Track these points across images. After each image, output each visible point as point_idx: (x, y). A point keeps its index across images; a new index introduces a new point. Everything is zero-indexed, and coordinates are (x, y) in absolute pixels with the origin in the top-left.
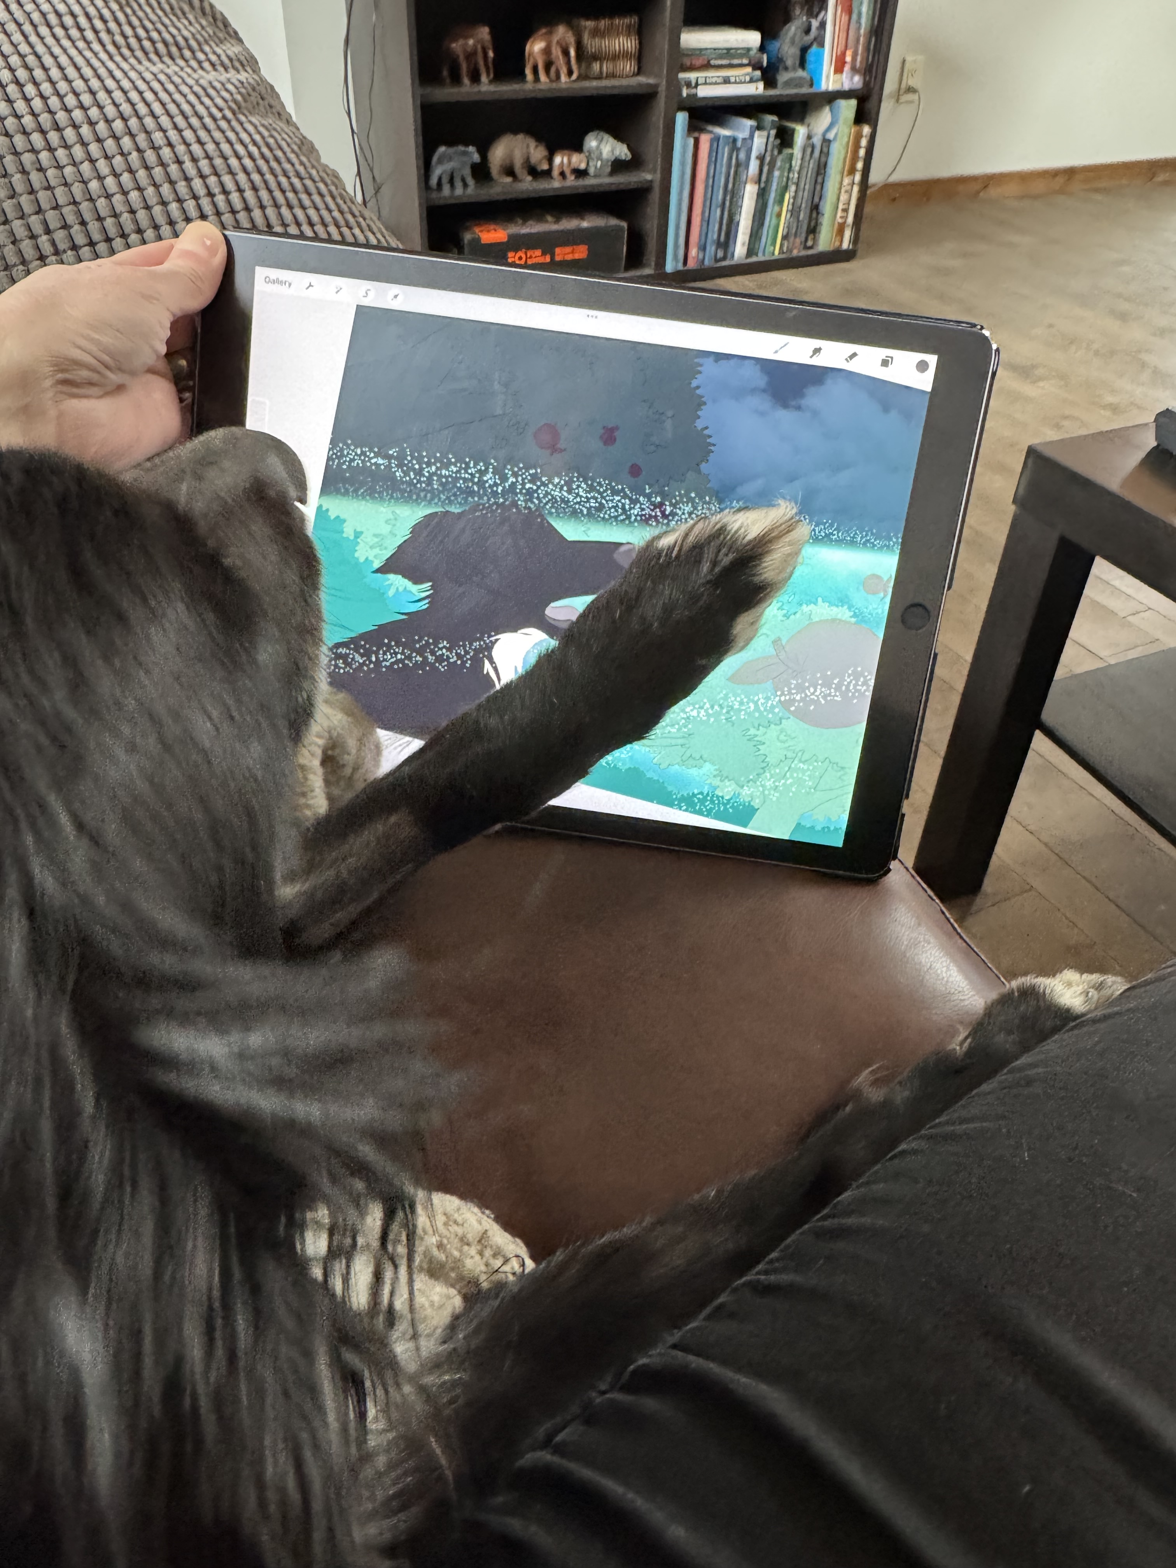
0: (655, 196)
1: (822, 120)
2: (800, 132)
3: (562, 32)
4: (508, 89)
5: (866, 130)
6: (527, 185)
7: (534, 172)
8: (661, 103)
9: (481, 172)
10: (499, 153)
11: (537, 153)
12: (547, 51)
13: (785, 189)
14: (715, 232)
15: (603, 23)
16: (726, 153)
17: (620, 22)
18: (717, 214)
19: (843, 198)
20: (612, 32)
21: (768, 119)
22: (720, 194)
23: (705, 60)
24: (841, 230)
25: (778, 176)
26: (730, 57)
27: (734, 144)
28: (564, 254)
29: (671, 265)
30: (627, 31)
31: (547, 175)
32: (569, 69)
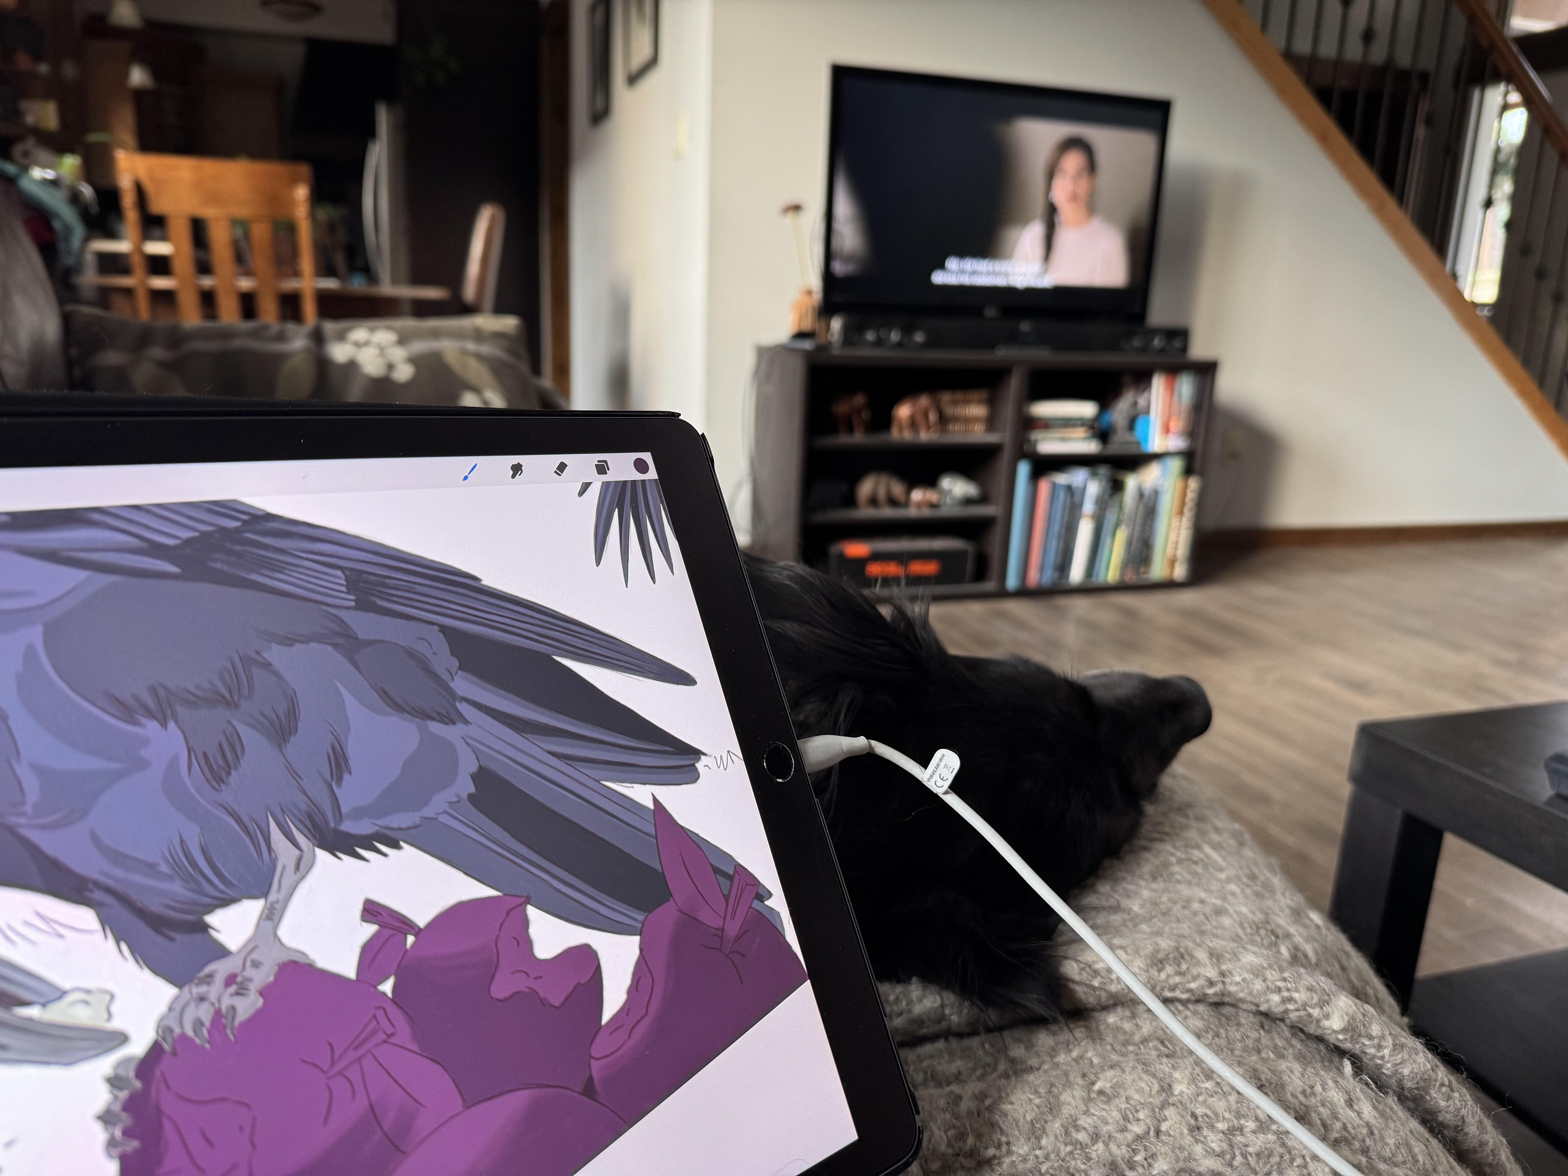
0: (999, 528)
1: (1152, 473)
2: (1131, 482)
3: (924, 401)
5: (1195, 480)
6: (887, 513)
7: (894, 502)
9: (850, 501)
10: (866, 487)
11: (898, 489)
12: (912, 417)
13: (1117, 525)
14: (1052, 557)
15: (959, 396)
16: (1062, 495)
17: (975, 395)
18: (1053, 543)
19: (1173, 536)
20: (967, 402)
21: (1103, 470)
22: (1056, 528)
23: (1046, 424)
24: (1172, 562)
25: (1111, 517)
26: (1068, 423)
27: (1069, 489)
28: (919, 568)
29: (1012, 582)
30: (979, 402)
31: (906, 504)
32: (929, 428)
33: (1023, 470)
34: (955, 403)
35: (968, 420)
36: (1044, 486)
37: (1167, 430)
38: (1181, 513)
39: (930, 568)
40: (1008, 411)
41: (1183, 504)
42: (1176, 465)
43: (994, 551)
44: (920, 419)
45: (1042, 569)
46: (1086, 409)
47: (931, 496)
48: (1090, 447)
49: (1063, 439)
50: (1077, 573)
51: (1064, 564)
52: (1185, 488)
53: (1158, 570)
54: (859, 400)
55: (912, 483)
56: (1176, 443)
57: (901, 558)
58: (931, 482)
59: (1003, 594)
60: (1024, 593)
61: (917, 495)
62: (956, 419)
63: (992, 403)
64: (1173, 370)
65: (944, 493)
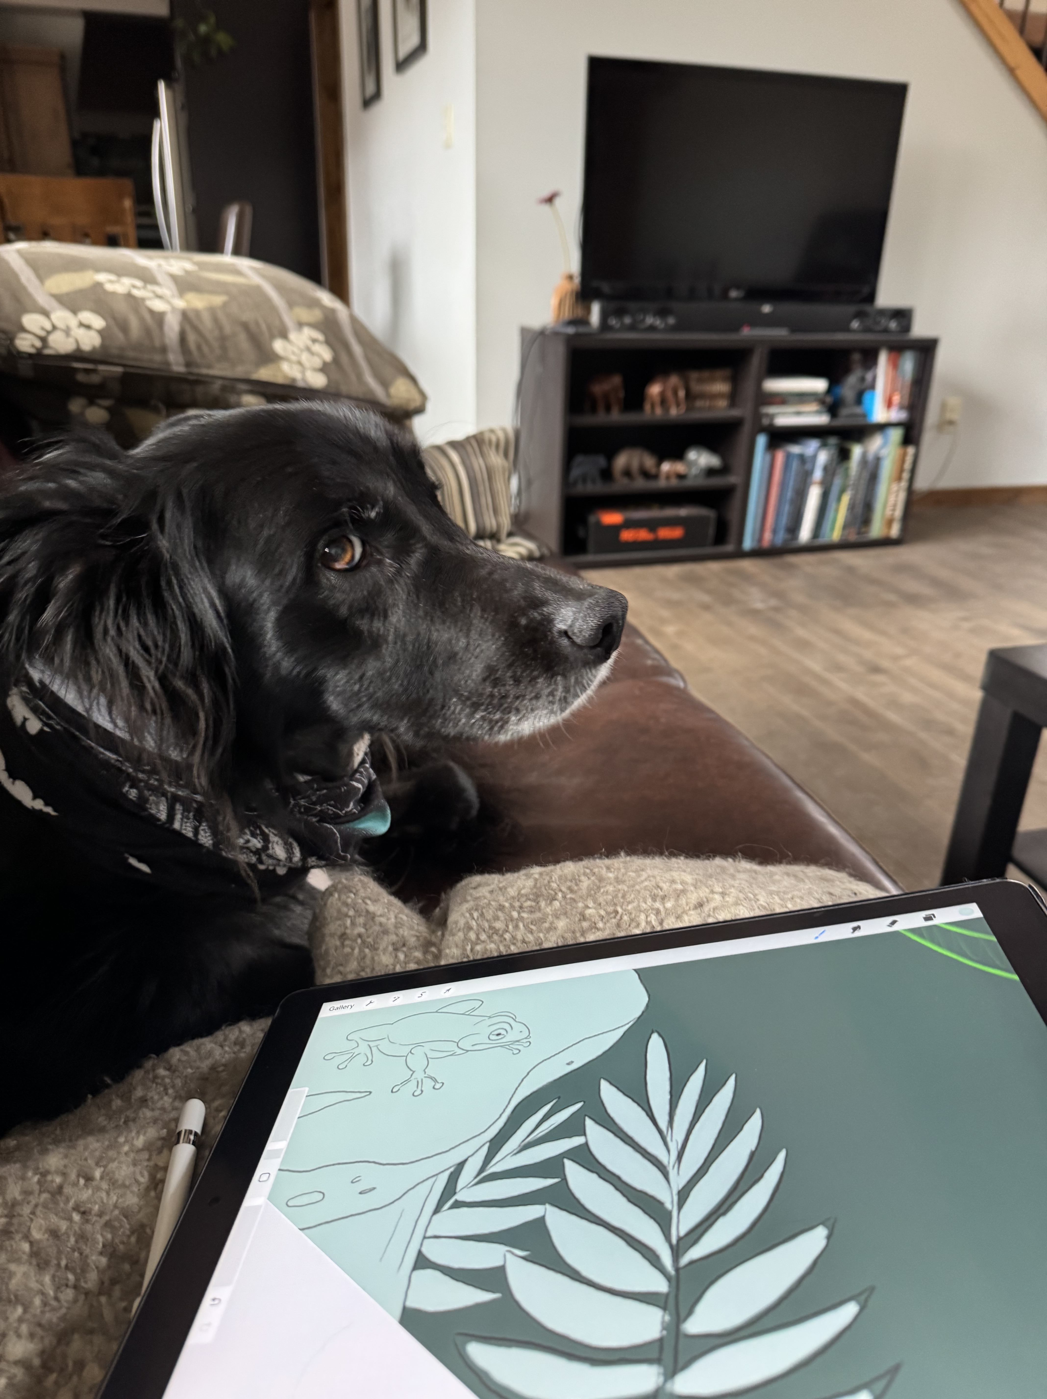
0: (738, 495)
1: (876, 444)
2: (857, 451)
3: (674, 380)
4: (631, 418)
5: (911, 450)
6: (640, 484)
7: (646, 474)
8: (746, 429)
9: (607, 474)
10: (621, 461)
11: (649, 462)
12: (663, 395)
13: (842, 491)
14: (784, 521)
15: (706, 374)
16: (795, 465)
17: (719, 373)
18: (787, 508)
19: (892, 499)
20: (712, 380)
21: (833, 441)
22: (789, 494)
23: (782, 399)
24: (890, 522)
25: (837, 482)
26: (802, 397)
27: (802, 458)
28: (665, 533)
29: (748, 544)
30: (724, 379)
31: (656, 477)
32: (678, 405)
33: (761, 441)
34: (700, 381)
35: (714, 397)
36: (780, 456)
37: (889, 404)
38: (899, 479)
39: (676, 533)
40: (748, 388)
41: (901, 470)
42: (896, 435)
43: (733, 516)
44: (669, 394)
45: (775, 532)
46: (819, 385)
47: (680, 467)
48: (822, 419)
49: (798, 413)
50: (805, 534)
51: (794, 527)
52: (904, 455)
53: (876, 530)
54: (616, 380)
55: (662, 457)
56: (896, 415)
57: (652, 525)
58: (679, 455)
59: (740, 554)
60: (759, 553)
61: (666, 467)
62: (702, 396)
63: (735, 381)
64: (897, 348)
65: (690, 464)
